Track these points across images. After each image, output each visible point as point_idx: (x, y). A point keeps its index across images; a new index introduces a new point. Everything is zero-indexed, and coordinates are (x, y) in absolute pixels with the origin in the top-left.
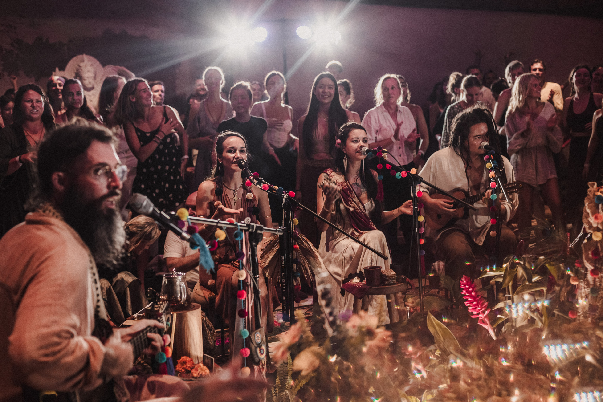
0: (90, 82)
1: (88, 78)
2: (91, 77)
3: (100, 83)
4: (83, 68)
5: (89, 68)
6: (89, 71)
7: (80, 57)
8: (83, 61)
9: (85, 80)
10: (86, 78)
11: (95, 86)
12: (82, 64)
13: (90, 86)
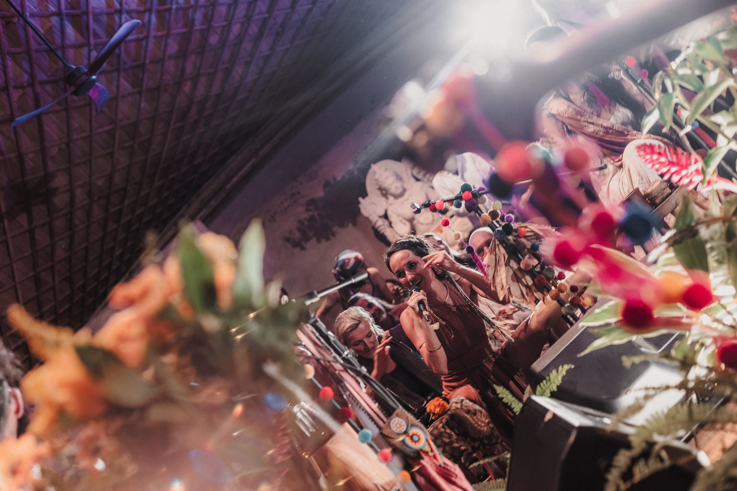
0: (396, 187)
1: (391, 184)
2: (393, 182)
3: (409, 179)
4: (380, 180)
5: (386, 174)
6: (387, 178)
7: (371, 171)
8: (375, 173)
9: (391, 188)
10: (390, 187)
11: (405, 186)
12: (377, 177)
13: (399, 191)
